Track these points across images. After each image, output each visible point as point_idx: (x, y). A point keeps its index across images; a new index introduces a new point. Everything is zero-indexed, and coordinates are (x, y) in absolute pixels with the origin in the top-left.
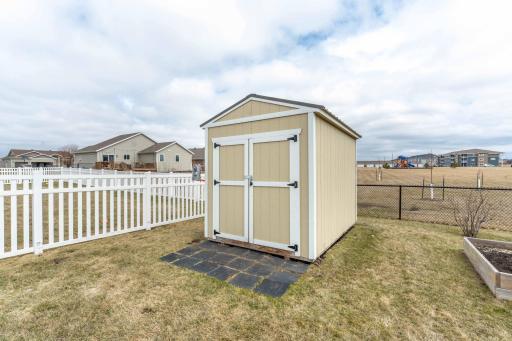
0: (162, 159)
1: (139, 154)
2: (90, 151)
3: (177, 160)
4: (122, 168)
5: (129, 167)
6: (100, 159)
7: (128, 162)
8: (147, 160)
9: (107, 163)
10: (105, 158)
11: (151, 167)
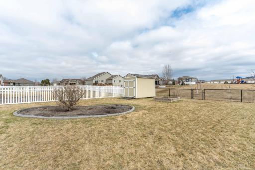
0: (114, 82)
1: (106, 80)
2: (90, 79)
3: (120, 82)
4: (101, 85)
5: (103, 85)
6: (94, 82)
7: (103, 83)
8: (109, 82)
9: (96, 84)
10: (96, 82)
11: (110, 84)
